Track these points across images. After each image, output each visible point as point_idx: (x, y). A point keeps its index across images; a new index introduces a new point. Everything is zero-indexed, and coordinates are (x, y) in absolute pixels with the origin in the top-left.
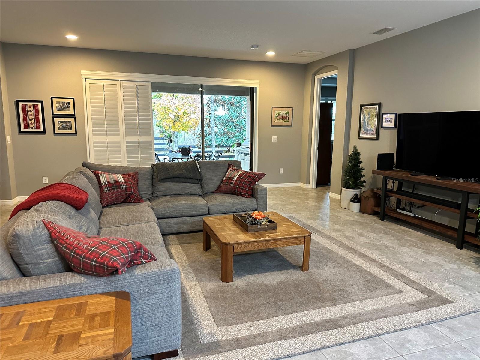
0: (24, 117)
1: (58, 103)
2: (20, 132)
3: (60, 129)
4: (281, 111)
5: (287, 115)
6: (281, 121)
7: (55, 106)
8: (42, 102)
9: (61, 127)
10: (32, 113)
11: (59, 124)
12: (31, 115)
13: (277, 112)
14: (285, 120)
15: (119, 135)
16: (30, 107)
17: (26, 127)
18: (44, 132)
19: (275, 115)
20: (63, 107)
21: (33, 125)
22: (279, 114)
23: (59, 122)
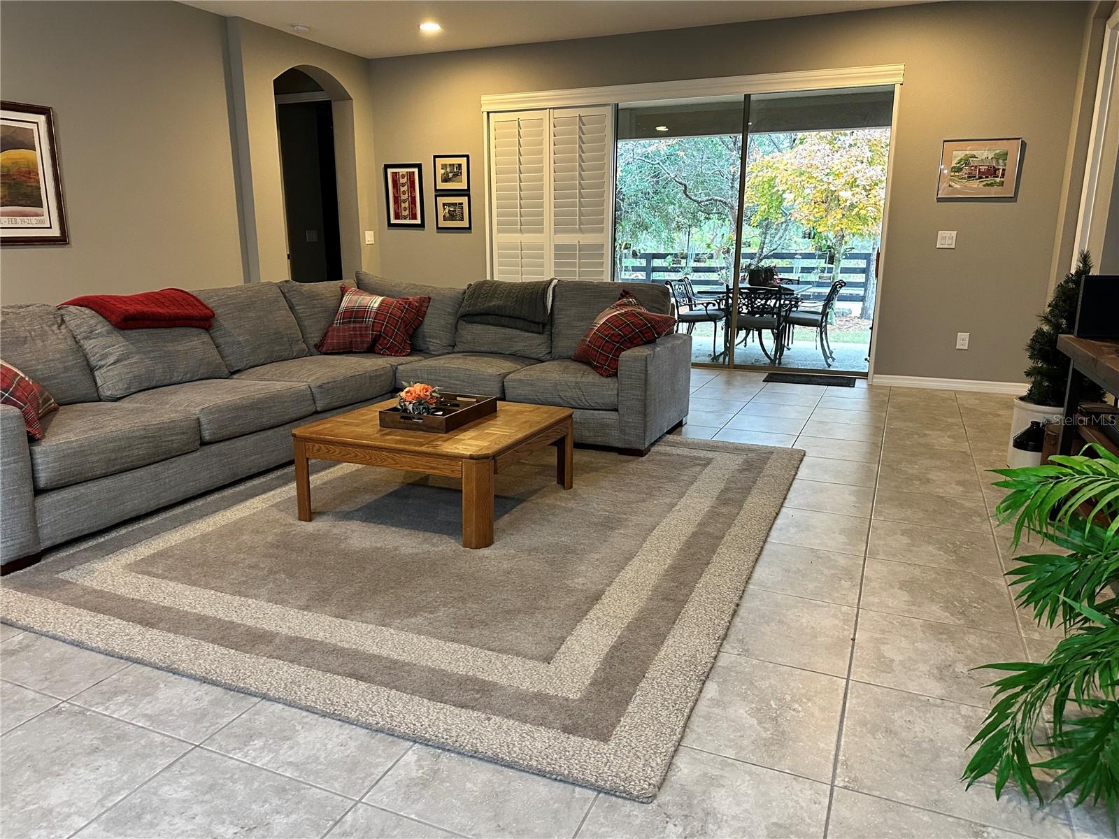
0: (394, 196)
1: (444, 166)
2: (390, 225)
3: (445, 219)
4: (974, 153)
5: (998, 163)
6: (975, 184)
7: (440, 172)
8: (419, 166)
9: (447, 215)
10: (405, 188)
11: (444, 209)
12: (404, 193)
13: (959, 155)
14: (990, 180)
15: (541, 231)
16: (403, 177)
17: (397, 217)
18: (422, 226)
19: (953, 165)
20: (451, 175)
21: (407, 213)
22: (966, 161)
23: (444, 204)
